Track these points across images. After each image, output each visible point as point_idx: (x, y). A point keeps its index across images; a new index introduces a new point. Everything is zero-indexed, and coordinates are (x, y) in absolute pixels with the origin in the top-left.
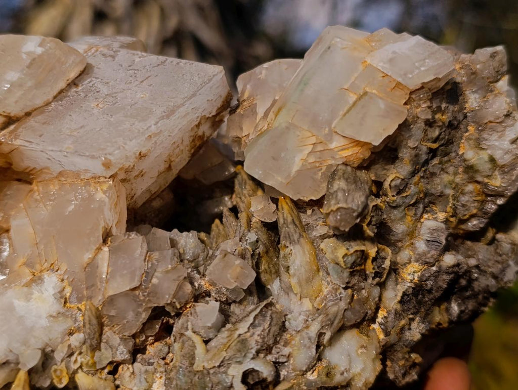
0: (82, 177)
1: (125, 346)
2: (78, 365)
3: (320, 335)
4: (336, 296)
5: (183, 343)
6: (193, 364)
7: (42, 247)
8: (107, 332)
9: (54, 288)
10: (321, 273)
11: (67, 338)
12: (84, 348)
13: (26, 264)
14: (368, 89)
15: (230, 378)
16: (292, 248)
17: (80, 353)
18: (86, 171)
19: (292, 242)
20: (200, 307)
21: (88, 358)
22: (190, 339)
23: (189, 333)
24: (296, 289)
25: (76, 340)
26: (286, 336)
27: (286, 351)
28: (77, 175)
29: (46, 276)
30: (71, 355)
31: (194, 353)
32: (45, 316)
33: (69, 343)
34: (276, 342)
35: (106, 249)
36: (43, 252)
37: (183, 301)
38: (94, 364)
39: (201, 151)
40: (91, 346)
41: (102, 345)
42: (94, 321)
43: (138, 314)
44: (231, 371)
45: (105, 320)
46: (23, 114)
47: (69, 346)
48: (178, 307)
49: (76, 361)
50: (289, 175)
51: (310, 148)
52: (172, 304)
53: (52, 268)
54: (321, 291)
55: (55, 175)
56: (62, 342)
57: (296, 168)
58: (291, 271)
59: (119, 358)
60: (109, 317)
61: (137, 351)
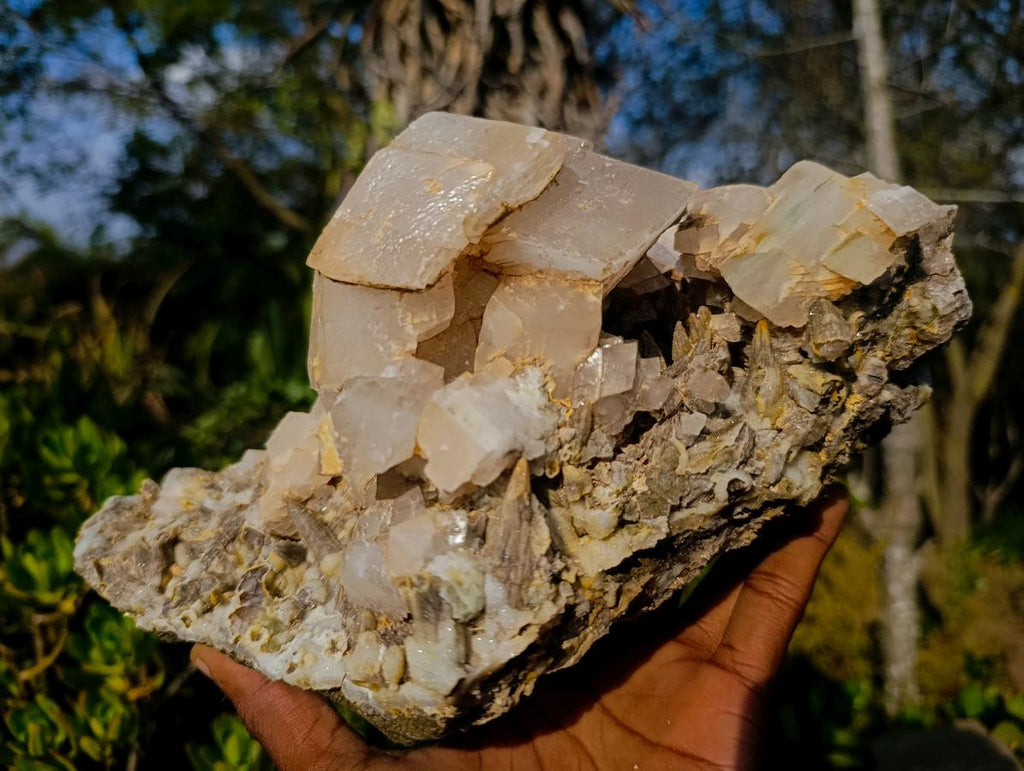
0: (568, 277)
1: (611, 443)
2: (567, 458)
3: (790, 452)
4: (801, 418)
5: (664, 448)
6: (675, 469)
7: (529, 341)
8: (597, 431)
9: (539, 382)
10: (784, 396)
11: (557, 431)
12: (573, 443)
13: (505, 355)
14: (860, 230)
15: (712, 485)
16: (766, 369)
17: (570, 448)
18: (578, 272)
19: (767, 364)
20: (685, 416)
21: (577, 452)
22: (671, 444)
23: (673, 439)
24: (762, 408)
25: (566, 433)
26: (757, 451)
27: (761, 464)
28: (563, 275)
29: (528, 369)
30: (561, 447)
31: (677, 459)
32: (535, 408)
33: (557, 436)
34: (751, 456)
35: (599, 350)
36: (528, 347)
37: (672, 408)
38: (580, 458)
39: (642, 262)
40: (582, 441)
41: (590, 442)
42: (590, 419)
43: (624, 416)
44: (714, 478)
45: (596, 419)
46: (517, 206)
47: (559, 439)
48: (667, 414)
49: (565, 455)
50: (776, 302)
51: (799, 278)
52: (660, 411)
53: (534, 363)
54: (782, 411)
55: (534, 271)
56: (553, 435)
57: (783, 295)
58: (761, 392)
59: (603, 455)
60: (600, 416)
61: (617, 451)
